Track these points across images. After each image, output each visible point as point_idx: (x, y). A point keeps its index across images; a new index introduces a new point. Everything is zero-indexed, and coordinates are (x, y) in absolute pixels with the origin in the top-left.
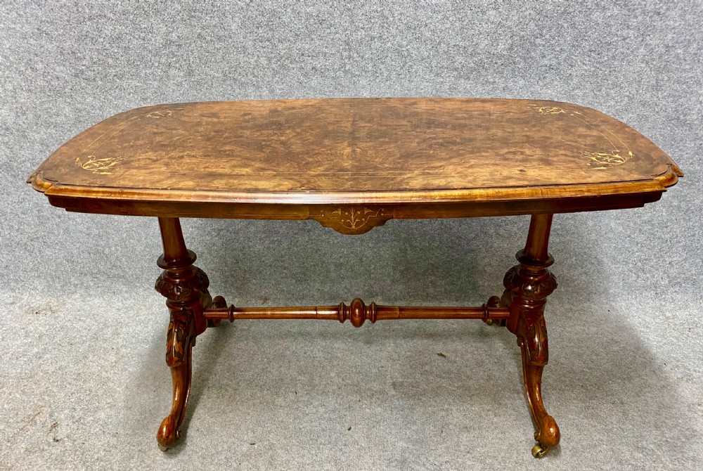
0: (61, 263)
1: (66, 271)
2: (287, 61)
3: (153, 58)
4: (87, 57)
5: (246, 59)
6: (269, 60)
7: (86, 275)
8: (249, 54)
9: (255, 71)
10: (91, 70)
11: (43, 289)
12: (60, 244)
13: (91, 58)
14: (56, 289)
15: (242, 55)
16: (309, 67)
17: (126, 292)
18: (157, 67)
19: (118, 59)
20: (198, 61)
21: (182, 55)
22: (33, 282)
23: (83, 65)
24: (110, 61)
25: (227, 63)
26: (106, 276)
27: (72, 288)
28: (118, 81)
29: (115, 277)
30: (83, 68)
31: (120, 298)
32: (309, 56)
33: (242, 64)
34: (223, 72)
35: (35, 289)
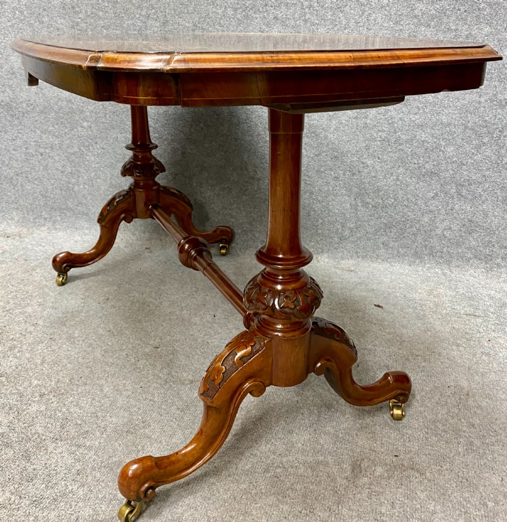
0: (36, 198)
1: (40, 205)
2: (251, 11)
3: (136, 11)
4: (83, 11)
5: (214, 10)
6: (235, 10)
7: (55, 210)
8: (217, 5)
9: (222, 21)
10: (85, 23)
11: (19, 220)
12: (38, 180)
13: (86, 12)
14: (29, 221)
15: (212, 6)
16: (272, 16)
17: (87, 229)
18: (138, 19)
19: (107, 12)
20: (173, 13)
21: (160, 7)
22: (12, 213)
23: (79, 18)
24: (101, 13)
25: (198, 14)
26: (72, 213)
27: (42, 221)
28: (105, 31)
29: (79, 214)
30: (79, 20)
31: (81, 233)
32: (272, 6)
33: (211, 15)
34: (193, 22)
35: (12, 219)
